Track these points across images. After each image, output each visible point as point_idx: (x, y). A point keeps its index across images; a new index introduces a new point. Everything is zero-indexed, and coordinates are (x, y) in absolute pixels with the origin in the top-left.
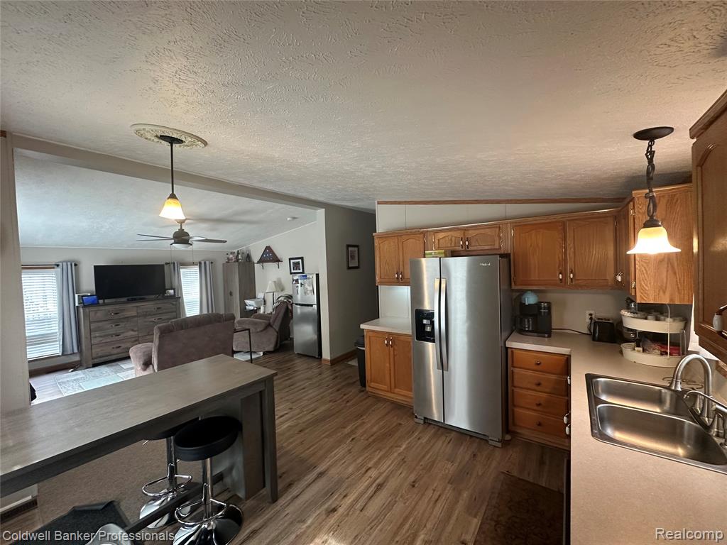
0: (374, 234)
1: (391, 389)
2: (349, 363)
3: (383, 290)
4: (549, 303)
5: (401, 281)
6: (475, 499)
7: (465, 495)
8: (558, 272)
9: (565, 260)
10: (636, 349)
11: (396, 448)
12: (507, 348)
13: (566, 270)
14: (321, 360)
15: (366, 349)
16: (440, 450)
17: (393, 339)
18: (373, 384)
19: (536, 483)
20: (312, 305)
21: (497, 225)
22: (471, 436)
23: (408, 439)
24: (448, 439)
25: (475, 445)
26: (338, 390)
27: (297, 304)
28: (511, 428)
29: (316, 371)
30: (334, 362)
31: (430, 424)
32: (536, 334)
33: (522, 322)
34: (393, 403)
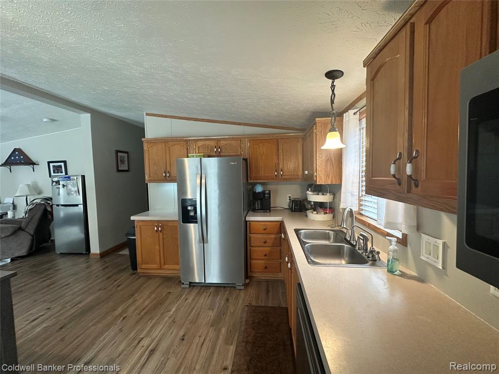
0: (143, 139)
1: (161, 266)
2: (120, 253)
3: (152, 187)
4: (270, 191)
5: (169, 179)
6: (231, 331)
7: (224, 330)
8: (274, 171)
9: (278, 164)
10: (314, 212)
11: (168, 313)
12: (246, 222)
13: (279, 169)
14: (89, 256)
15: (137, 237)
16: (202, 303)
17: (163, 226)
18: (144, 266)
19: (266, 305)
20: (77, 205)
21: (239, 139)
22: (224, 287)
23: (177, 302)
24: (208, 294)
25: (227, 293)
26: (108, 278)
27: (58, 205)
28: (249, 274)
29: (84, 265)
30: (103, 255)
31: (194, 286)
32: (262, 211)
33: (254, 204)
34: (162, 277)
